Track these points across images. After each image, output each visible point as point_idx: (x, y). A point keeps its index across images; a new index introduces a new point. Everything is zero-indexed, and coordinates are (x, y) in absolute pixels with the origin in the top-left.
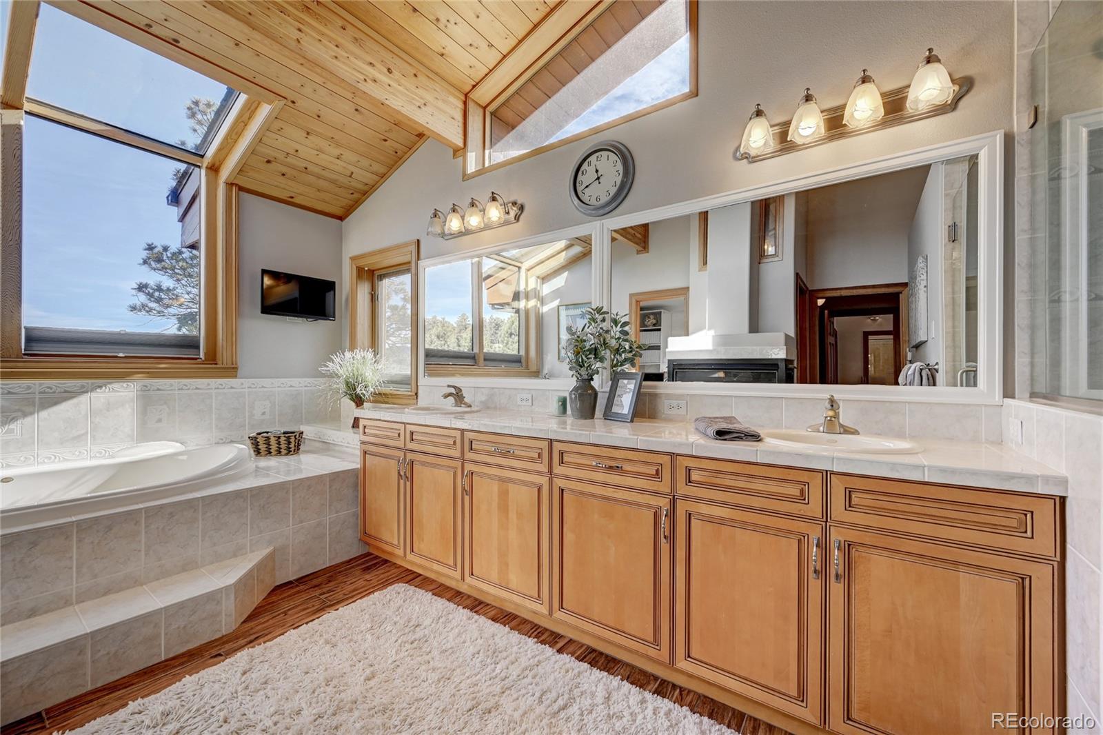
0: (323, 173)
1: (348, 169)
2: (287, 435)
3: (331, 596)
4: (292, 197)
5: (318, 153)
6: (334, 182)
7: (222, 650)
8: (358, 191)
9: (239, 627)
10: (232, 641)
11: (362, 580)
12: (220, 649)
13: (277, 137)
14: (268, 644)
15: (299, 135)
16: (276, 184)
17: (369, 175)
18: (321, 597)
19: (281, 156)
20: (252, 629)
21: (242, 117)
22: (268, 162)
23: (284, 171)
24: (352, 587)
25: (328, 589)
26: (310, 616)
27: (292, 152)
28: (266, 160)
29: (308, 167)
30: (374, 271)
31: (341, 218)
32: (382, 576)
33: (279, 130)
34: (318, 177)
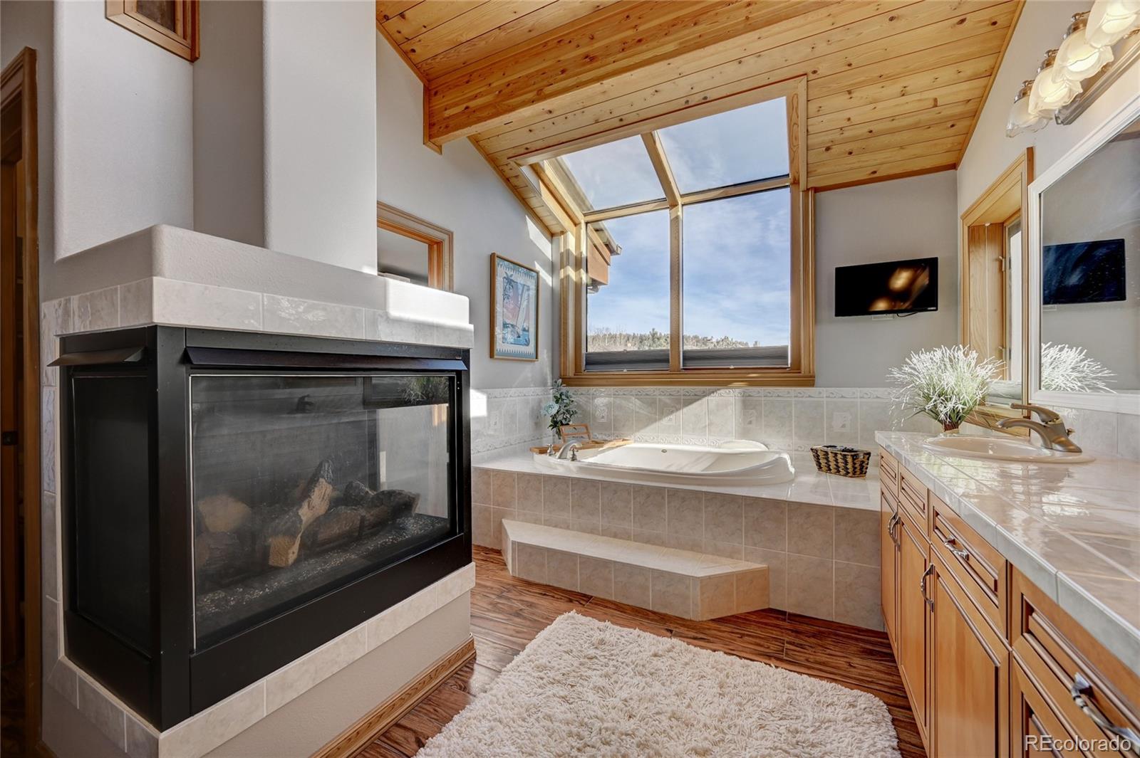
0: (896, 124)
1: (926, 99)
2: (844, 453)
3: (795, 651)
4: (875, 172)
5: (872, 106)
6: (916, 126)
7: (677, 630)
8: (961, 117)
9: (705, 621)
10: (688, 628)
11: (845, 660)
12: (676, 628)
13: (820, 119)
14: (691, 647)
15: (842, 100)
16: (848, 167)
17: (965, 86)
18: (786, 645)
19: (836, 136)
20: (709, 629)
21: (791, 120)
22: (828, 149)
23: (848, 149)
24: (824, 658)
25: (802, 642)
26: (753, 654)
27: (845, 123)
28: (824, 149)
29: (871, 128)
30: (1003, 223)
31: (954, 166)
32: (873, 673)
33: (819, 111)
34: (892, 132)
